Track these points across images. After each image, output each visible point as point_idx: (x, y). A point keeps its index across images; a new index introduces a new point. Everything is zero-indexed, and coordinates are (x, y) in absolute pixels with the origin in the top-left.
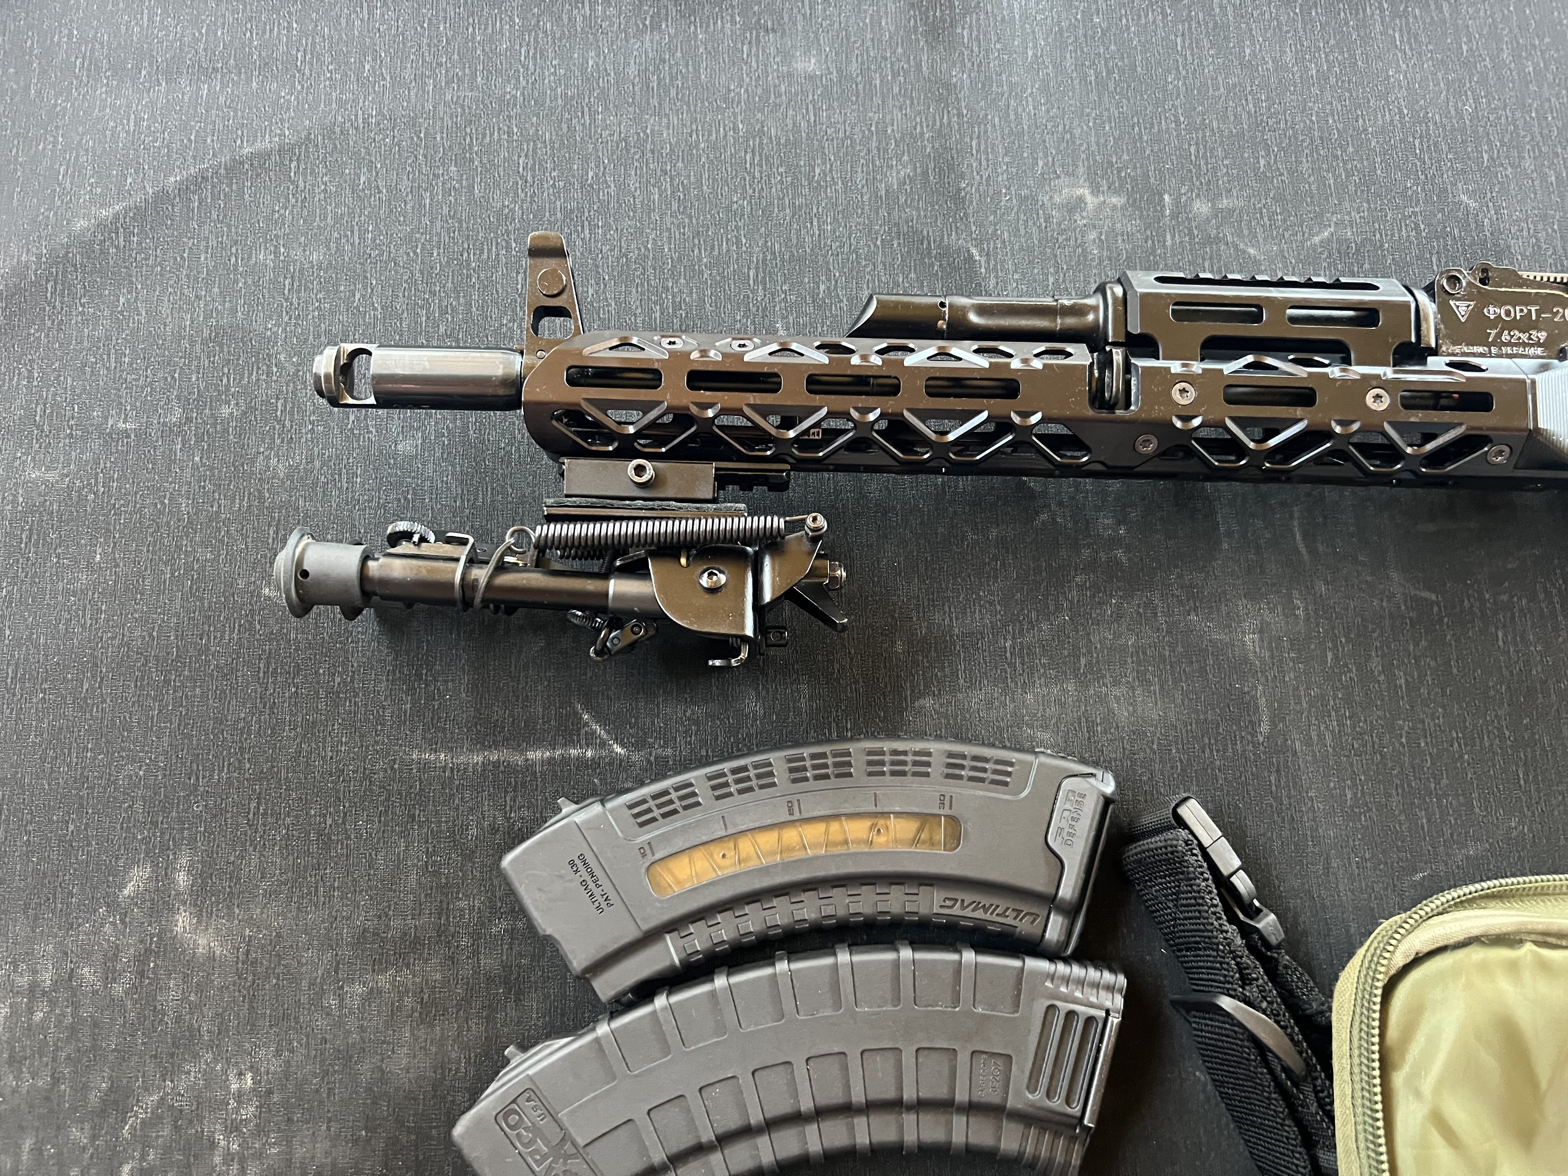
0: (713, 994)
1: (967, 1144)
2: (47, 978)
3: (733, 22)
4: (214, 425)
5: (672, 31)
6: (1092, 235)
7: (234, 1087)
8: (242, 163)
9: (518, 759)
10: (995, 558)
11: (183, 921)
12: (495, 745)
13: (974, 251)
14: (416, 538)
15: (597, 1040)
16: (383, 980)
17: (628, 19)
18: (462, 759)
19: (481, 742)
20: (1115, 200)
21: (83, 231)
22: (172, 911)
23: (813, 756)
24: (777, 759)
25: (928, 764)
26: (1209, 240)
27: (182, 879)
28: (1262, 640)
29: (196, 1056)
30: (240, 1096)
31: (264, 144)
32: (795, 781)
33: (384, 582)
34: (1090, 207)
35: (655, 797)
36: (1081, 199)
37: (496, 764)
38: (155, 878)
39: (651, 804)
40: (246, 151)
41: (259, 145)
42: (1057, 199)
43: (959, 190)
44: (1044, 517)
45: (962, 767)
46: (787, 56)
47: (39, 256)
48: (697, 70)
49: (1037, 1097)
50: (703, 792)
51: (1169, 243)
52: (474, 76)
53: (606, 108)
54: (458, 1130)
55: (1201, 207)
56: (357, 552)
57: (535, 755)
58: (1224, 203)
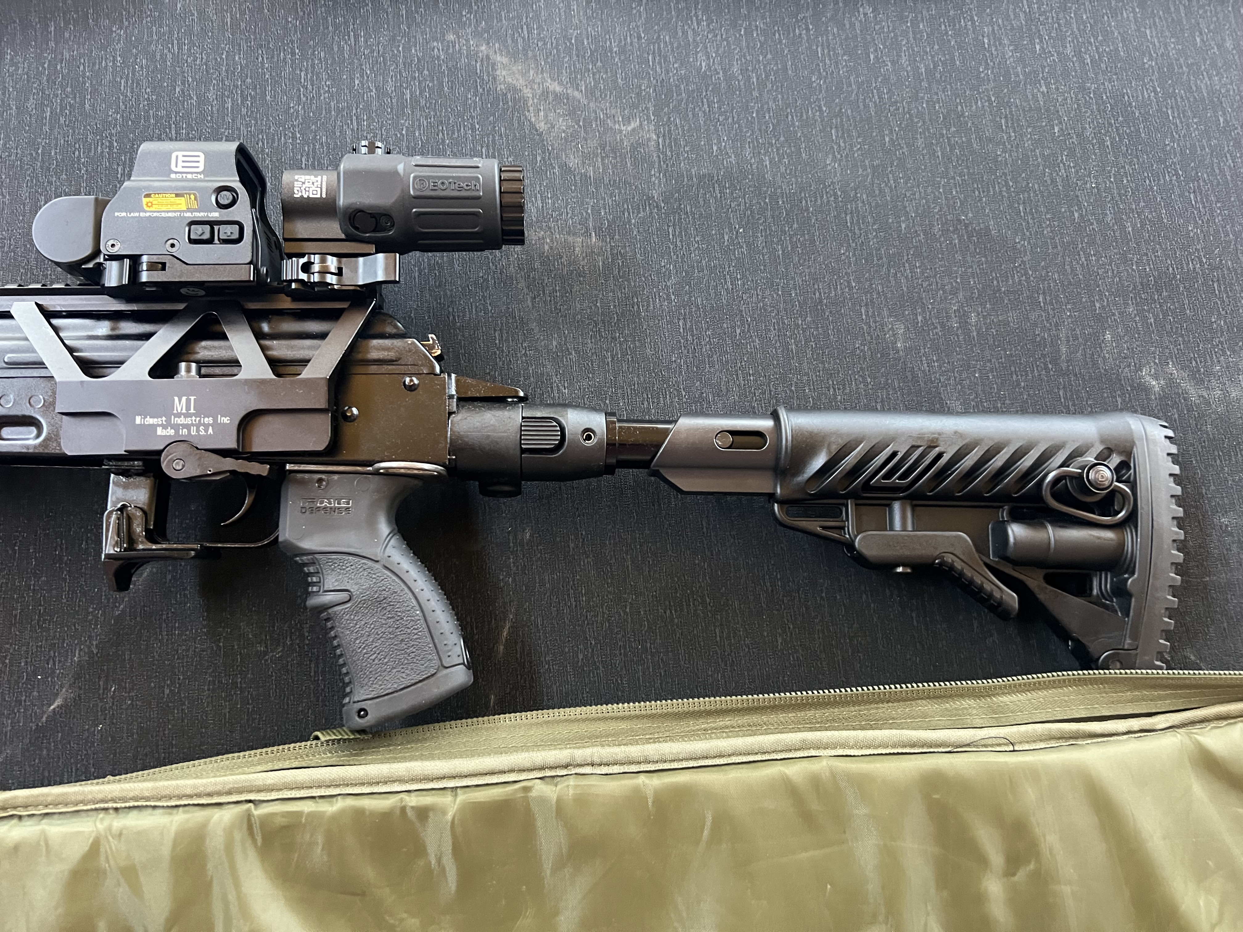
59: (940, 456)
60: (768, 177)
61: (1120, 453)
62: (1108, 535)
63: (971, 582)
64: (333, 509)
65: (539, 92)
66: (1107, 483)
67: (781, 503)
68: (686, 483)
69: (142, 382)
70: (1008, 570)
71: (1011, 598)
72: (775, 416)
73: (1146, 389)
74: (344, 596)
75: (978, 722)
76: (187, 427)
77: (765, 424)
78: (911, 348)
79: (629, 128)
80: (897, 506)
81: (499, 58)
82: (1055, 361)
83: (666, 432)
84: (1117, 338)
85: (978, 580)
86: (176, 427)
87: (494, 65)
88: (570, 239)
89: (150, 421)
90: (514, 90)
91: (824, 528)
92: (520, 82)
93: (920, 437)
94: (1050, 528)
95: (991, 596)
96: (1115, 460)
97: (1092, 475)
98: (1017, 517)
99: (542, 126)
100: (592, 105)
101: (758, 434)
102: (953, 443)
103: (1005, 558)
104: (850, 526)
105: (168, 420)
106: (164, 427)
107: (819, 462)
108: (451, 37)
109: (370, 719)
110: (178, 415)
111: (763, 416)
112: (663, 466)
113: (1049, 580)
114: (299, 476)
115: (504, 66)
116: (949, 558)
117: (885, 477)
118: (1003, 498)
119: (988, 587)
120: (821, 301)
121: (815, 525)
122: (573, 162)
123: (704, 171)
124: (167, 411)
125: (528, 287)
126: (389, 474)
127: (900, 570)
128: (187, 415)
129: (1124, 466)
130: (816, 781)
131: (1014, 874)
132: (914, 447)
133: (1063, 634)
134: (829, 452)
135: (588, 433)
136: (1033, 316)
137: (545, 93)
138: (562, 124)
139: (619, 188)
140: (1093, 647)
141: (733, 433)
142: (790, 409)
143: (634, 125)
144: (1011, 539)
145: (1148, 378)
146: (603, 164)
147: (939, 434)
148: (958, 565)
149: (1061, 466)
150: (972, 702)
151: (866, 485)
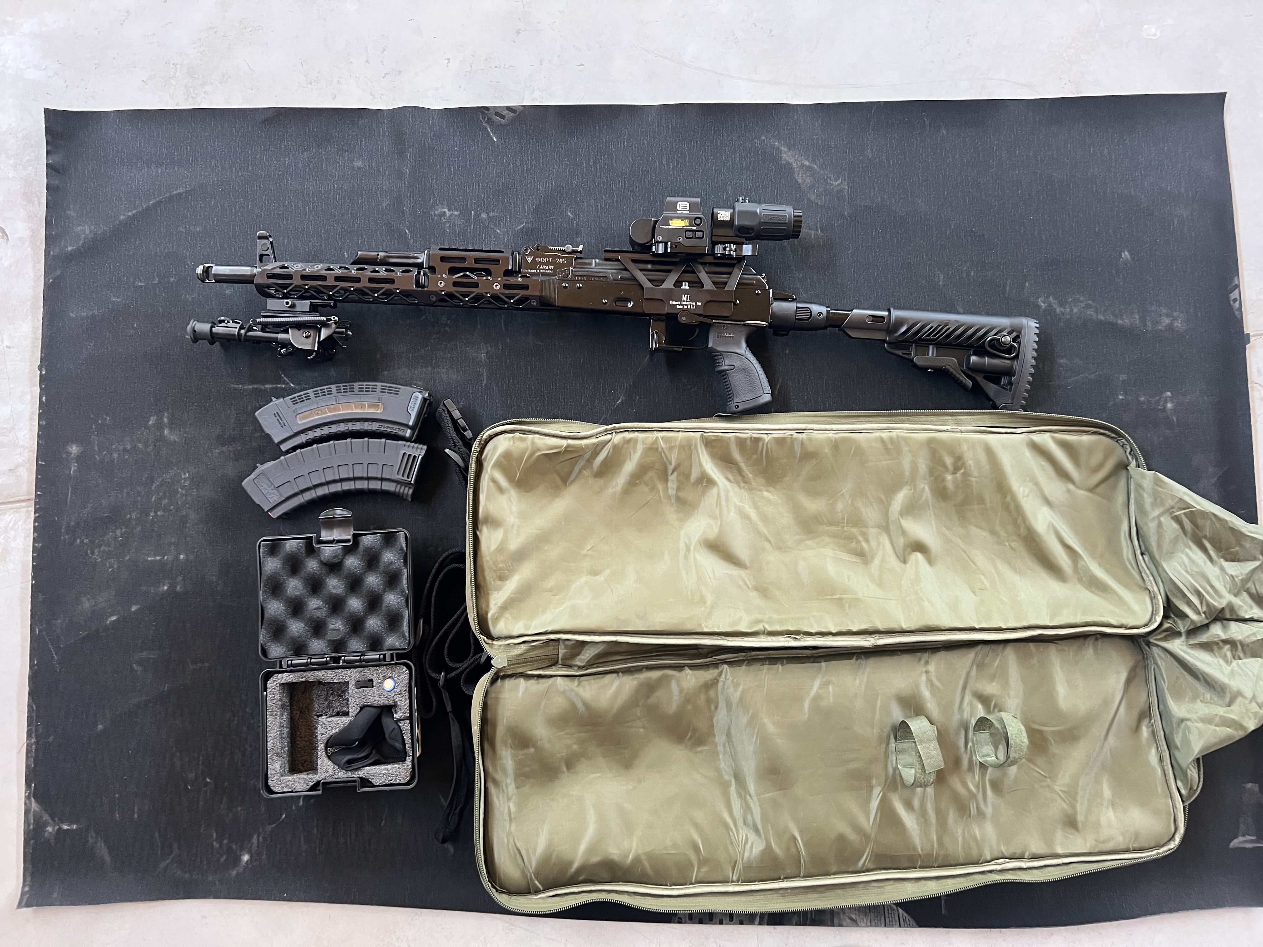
0: (313, 449)
1: (381, 489)
2: (129, 447)
3: (334, 148)
4: (169, 284)
5: (314, 151)
6: (448, 225)
7: (183, 476)
8: (173, 197)
9: (263, 387)
10: (408, 330)
11: (166, 432)
12: (256, 383)
13: (407, 231)
14: (226, 322)
15: (281, 461)
16: (224, 449)
17: (299, 147)
18: (245, 387)
19: (252, 383)
20: (456, 213)
21: (124, 220)
22: (163, 429)
23: (343, 386)
24: (333, 387)
25: (376, 389)
26: (485, 227)
27: (165, 420)
28: (487, 356)
29: (172, 469)
30: (185, 479)
31: (181, 190)
32: (337, 393)
33: (217, 334)
34: (448, 215)
35: (298, 396)
36: (445, 212)
37: (256, 389)
38: (158, 419)
39: (297, 398)
40: (175, 192)
41: (178, 191)
42: (437, 213)
43: (404, 210)
44: (424, 317)
45: (386, 389)
46: (352, 161)
47: (110, 228)
48: (322, 166)
49: (400, 477)
50: (312, 395)
51: (472, 228)
52: (248, 167)
53: (292, 179)
54: (243, 483)
55: (484, 216)
56: (209, 325)
57: (267, 386)
58: (492, 214)
59: (949, 329)
60: (894, 208)
61: (1017, 332)
62: (1008, 362)
63: (955, 376)
64: (728, 337)
65: (799, 165)
66: (1008, 343)
67: (889, 343)
68: (853, 334)
69: (671, 289)
70: (970, 373)
71: (970, 383)
72: (889, 311)
73: (1039, 307)
74: (732, 367)
75: (951, 424)
76: (687, 305)
77: (886, 313)
78: (945, 285)
79: (837, 183)
80: (931, 347)
81: (783, 149)
82: (1003, 294)
83: (848, 315)
84: (1031, 285)
85: (958, 375)
86: (683, 305)
87: (781, 151)
88: (810, 231)
89: (674, 303)
90: (789, 164)
91: (903, 354)
92: (792, 160)
93: (942, 322)
94: (986, 359)
95: (962, 382)
96: (1014, 334)
97: (1003, 340)
98: (975, 354)
99: (800, 181)
100: (822, 172)
101: (882, 317)
102: (954, 325)
103: (969, 368)
104: (913, 353)
105: (681, 303)
106: (679, 305)
107: (903, 329)
108: (763, 138)
109: (740, 408)
110: (684, 301)
111: (884, 310)
112: (846, 327)
113: (985, 378)
114: (717, 324)
115: (785, 152)
116: (948, 367)
117: (927, 336)
118: (970, 346)
119: (961, 378)
120: (910, 263)
121: (900, 353)
122: (812, 197)
123: (867, 204)
124: (680, 299)
125: (791, 251)
126: (749, 325)
127: (929, 370)
128: (687, 301)
129: (1018, 337)
130: (891, 439)
131: (956, 474)
132: (939, 325)
133: (989, 399)
134: (908, 325)
135: (820, 313)
136: (997, 273)
137: (802, 166)
138: (808, 180)
139: (831, 210)
140: (998, 402)
141: (873, 316)
142: (894, 308)
143: (839, 182)
144: (971, 361)
145: (1041, 303)
146: (825, 199)
147: (949, 321)
148: (951, 370)
149: (994, 335)
150: (949, 418)
151: (920, 339)
